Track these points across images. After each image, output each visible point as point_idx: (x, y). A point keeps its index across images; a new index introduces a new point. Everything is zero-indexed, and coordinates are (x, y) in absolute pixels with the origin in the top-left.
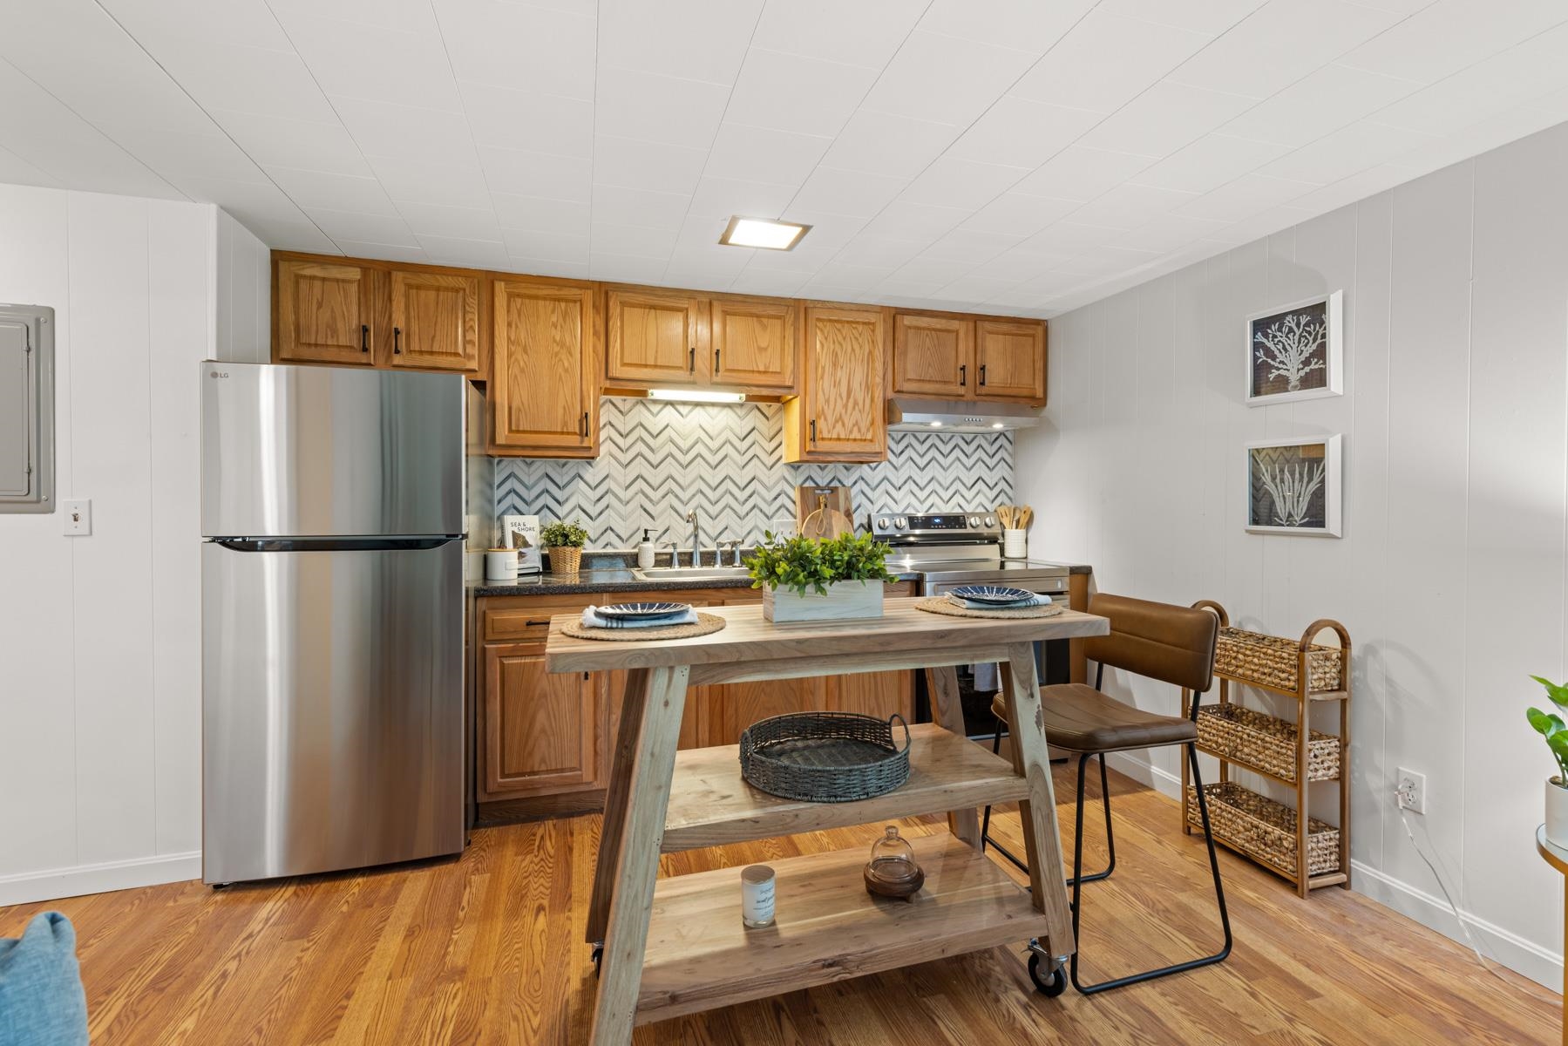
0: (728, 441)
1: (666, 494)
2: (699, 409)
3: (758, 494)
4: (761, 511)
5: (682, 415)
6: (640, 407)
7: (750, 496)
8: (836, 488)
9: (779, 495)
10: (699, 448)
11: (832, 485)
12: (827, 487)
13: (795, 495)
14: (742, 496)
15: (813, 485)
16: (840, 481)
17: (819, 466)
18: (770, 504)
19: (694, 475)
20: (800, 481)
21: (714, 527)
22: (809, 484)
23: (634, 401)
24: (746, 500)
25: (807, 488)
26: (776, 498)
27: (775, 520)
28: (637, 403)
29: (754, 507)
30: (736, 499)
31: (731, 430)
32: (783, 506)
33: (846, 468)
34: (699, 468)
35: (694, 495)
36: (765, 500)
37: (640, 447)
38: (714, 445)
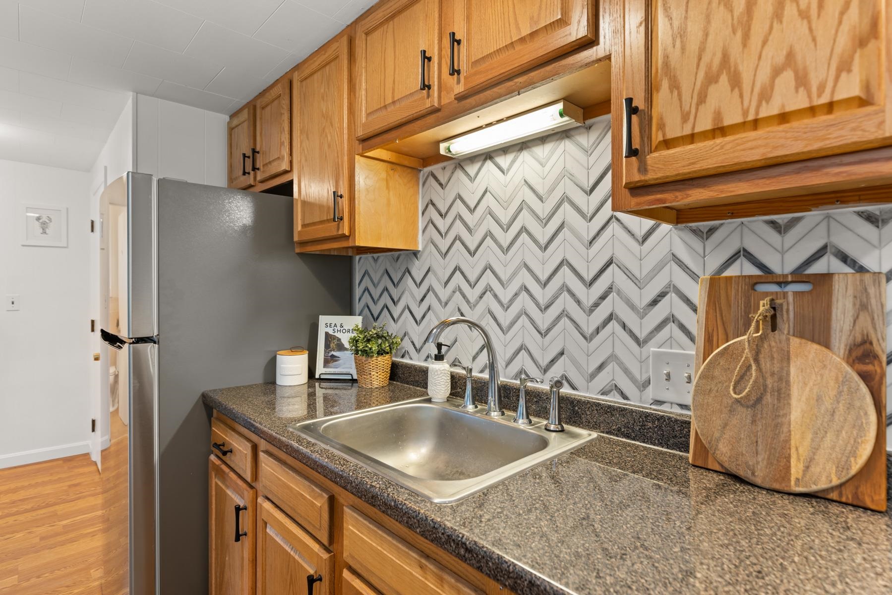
0: (565, 199)
1: (484, 293)
2: (525, 156)
3: (619, 293)
4: (624, 326)
5: (502, 171)
6: (459, 174)
7: (603, 297)
8: (826, 278)
9: (662, 295)
10: (525, 218)
11: (818, 268)
12: (799, 275)
13: (697, 293)
14: (588, 296)
15: (751, 270)
16: (844, 258)
17: (773, 224)
18: (642, 315)
19: (517, 262)
20: (714, 263)
21: (544, 349)
22: (743, 269)
23: (453, 166)
24: (596, 305)
25: (729, 279)
26: (655, 302)
27: (652, 348)
28: (456, 168)
29: (610, 318)
30: (578, 302)
31: (572, 178)
32: (672, 319)
33: (871, 219)
34: (526, 250)
35: (516, 295)
36: (632, 307)
37: (459, 228)
38: (543, 210)
